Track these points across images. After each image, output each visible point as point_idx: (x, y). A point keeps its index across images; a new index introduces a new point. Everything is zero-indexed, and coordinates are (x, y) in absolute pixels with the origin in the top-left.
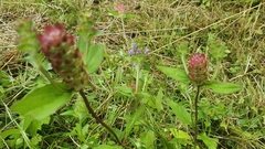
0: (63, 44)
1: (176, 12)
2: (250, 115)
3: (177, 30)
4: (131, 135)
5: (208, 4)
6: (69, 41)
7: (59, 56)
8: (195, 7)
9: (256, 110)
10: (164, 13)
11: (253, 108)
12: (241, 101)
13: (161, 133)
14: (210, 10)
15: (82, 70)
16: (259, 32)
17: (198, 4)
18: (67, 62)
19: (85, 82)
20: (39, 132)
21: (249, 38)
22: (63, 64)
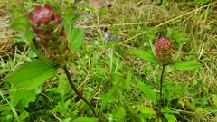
0: (52, 22)
1: (141, 11)
2: (202, 95)
3: (142, 25)
4: (105, 111)
5: (167, 5)
6: (56, 20)
7: (47, 33)
8: (156, 7)
9: (206, 90)
10: (131, 11)
11: (205, 88)
12: (195, 83)
13: (129, 109)
14: (169, 9)
15: (67, 48)
16: (208, 27)
17: (159, 5)
18: (54, 39)
19: (69, 59)
20: (26, 109)
21: (200, 32)
22: (51, 41)
